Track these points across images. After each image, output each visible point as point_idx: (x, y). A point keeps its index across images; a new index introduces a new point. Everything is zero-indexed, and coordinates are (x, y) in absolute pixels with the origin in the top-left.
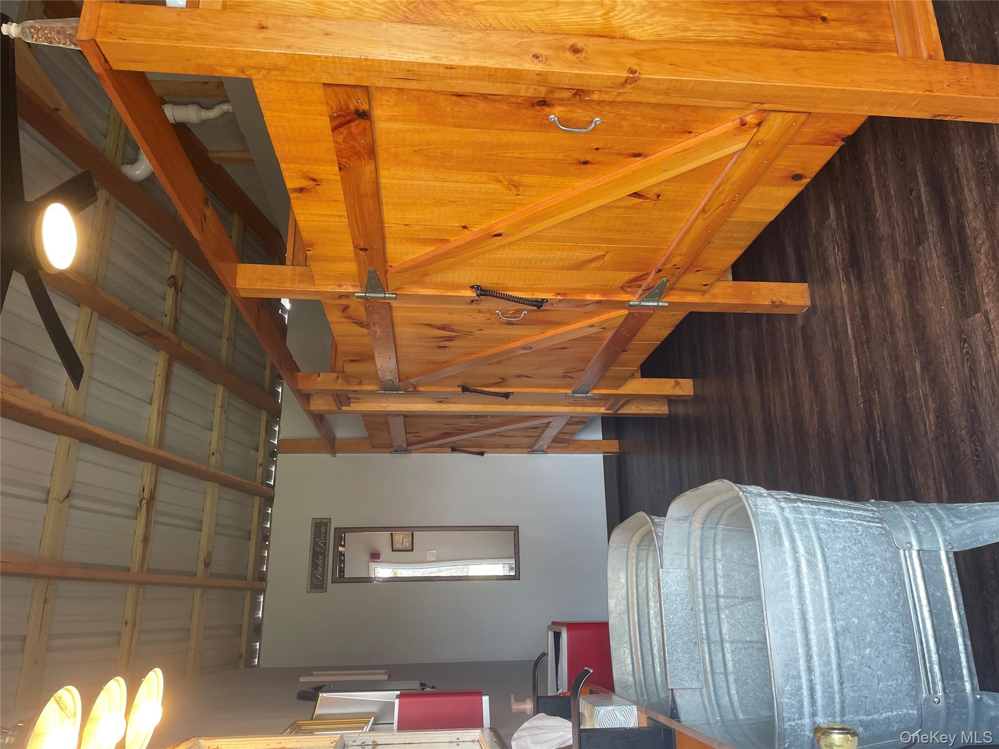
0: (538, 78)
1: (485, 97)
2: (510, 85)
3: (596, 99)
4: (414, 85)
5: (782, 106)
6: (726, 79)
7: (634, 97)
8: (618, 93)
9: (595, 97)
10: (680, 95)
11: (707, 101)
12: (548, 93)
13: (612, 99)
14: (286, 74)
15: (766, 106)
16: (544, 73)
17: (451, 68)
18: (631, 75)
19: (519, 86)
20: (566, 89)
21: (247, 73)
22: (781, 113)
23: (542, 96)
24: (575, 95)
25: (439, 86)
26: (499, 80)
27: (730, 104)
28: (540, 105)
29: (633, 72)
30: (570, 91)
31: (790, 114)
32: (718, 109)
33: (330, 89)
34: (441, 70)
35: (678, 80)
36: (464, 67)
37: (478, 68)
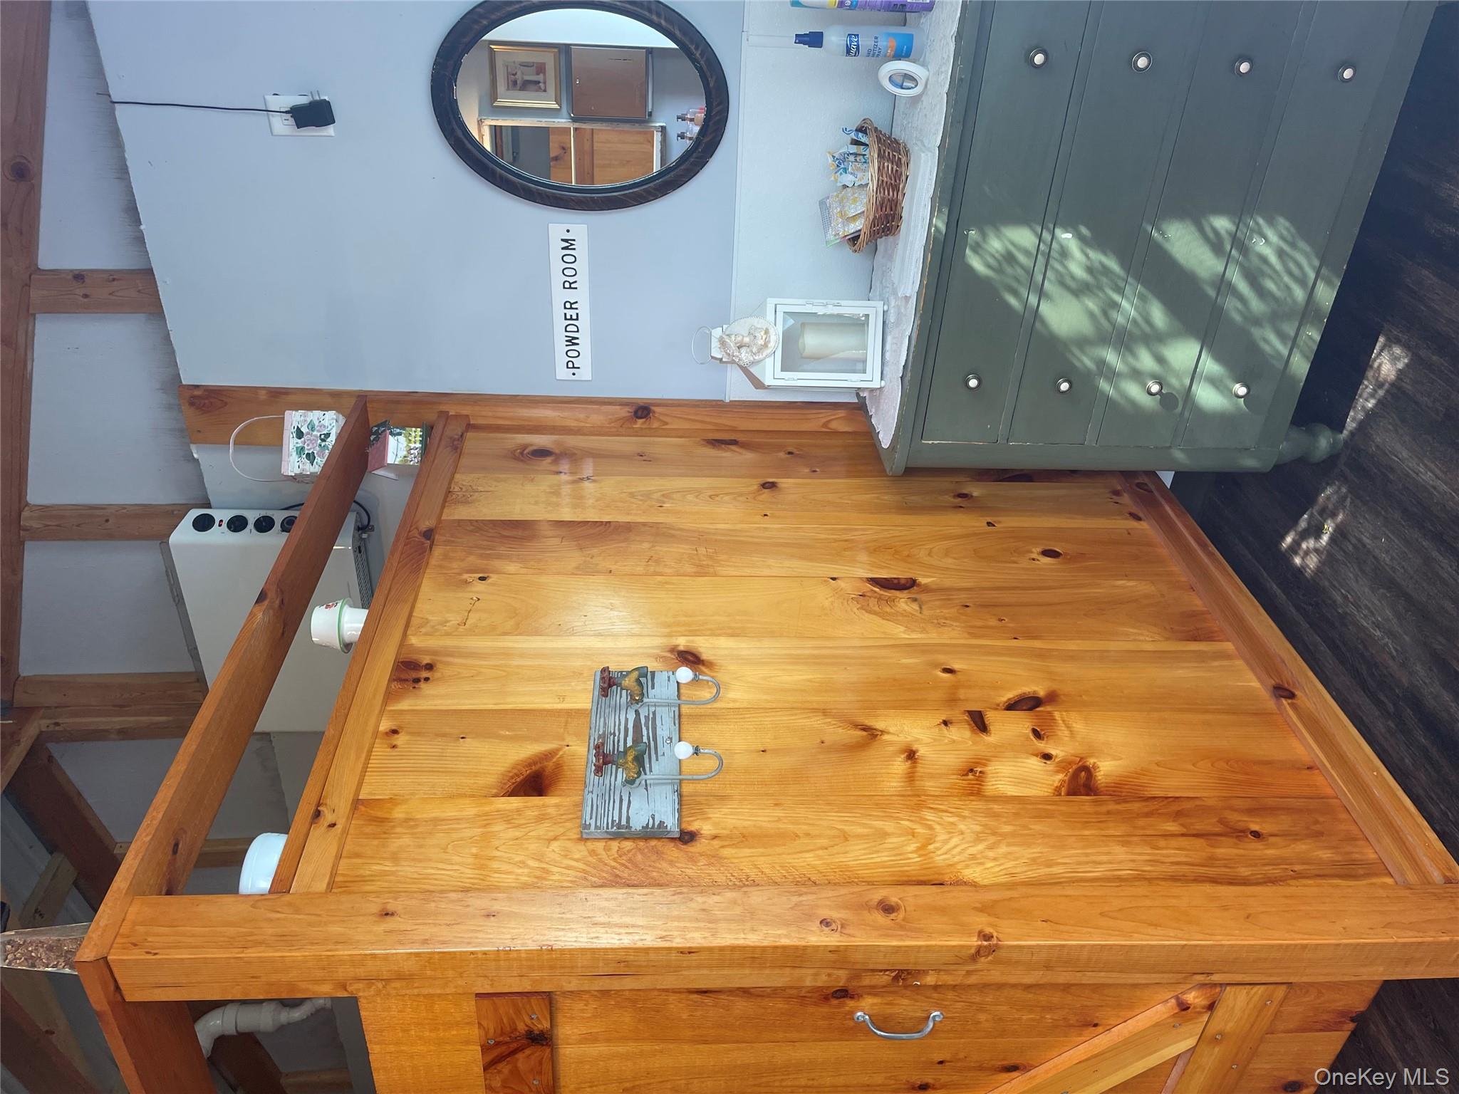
0: (834, 956)
1: (745, 992)
2: (787, 971)
3: (933, 983)
4: (628, 984)
5: (1243, 975)
6: (1142, 940)
7: (996, 976)
8: (967, 971)
9: (930, 979)
10: (1070, 969)
11: (1114, 975)
12: (850, 979)
13: (958, 981)
14: (416, 985)
15: (1216, 978)
16: (841, 949)
17: (690, 953)
18: (985, 943)
19: (804, 971)
20: (881, 971)
21: (350, 989)
22: (1243, 987)
23: (841, 984)
24: (896, 978)
25: (670, 981)
26: (768, 965)
27: (1155, 978)
28: (837, 998)
29: (988, 937)
30: (887, 973)
31: (1259, 987)
32: (1135, 986)
33: (486, 1002)
34: (673, 956)
35: (1063, 946)
36: (710, 949)
37: (733, 949)
